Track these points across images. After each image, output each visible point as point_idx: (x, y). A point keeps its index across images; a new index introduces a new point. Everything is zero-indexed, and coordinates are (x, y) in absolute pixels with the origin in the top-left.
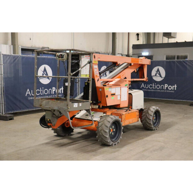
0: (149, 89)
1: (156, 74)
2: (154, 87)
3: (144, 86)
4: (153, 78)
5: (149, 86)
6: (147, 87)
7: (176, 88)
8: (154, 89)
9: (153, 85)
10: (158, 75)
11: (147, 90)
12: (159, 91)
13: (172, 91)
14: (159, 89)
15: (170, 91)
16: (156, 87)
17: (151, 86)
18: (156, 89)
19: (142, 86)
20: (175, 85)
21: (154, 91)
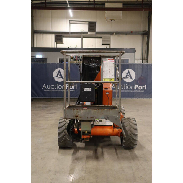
0: (50, 89)
1: (57, 75)
2: (56, 87)
3: (45, 87)
4: (55, 79)
5: (50, 87)
6: (49, 87)
7: (77, 88)
8: (56, 89)
9: (55, 86)
10: (59, 76)
11: (49, 90)
12: (61, 90)
13: (73, 91)
14: (60, 89)
15: (72, 91)
16: (58, 87)
17: (53, 87)
18: (58, 89)
19: (43, 87)
20: (75, 85)
21: (56, 91)
